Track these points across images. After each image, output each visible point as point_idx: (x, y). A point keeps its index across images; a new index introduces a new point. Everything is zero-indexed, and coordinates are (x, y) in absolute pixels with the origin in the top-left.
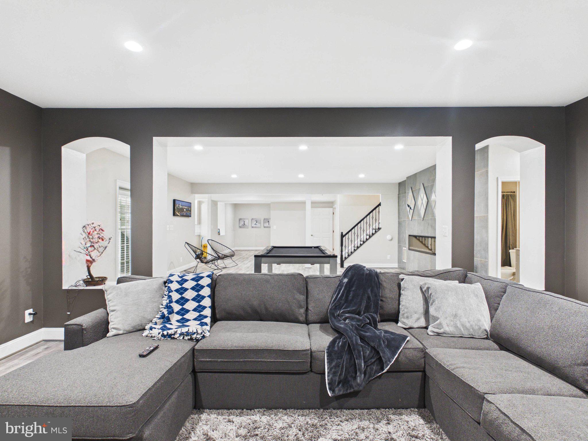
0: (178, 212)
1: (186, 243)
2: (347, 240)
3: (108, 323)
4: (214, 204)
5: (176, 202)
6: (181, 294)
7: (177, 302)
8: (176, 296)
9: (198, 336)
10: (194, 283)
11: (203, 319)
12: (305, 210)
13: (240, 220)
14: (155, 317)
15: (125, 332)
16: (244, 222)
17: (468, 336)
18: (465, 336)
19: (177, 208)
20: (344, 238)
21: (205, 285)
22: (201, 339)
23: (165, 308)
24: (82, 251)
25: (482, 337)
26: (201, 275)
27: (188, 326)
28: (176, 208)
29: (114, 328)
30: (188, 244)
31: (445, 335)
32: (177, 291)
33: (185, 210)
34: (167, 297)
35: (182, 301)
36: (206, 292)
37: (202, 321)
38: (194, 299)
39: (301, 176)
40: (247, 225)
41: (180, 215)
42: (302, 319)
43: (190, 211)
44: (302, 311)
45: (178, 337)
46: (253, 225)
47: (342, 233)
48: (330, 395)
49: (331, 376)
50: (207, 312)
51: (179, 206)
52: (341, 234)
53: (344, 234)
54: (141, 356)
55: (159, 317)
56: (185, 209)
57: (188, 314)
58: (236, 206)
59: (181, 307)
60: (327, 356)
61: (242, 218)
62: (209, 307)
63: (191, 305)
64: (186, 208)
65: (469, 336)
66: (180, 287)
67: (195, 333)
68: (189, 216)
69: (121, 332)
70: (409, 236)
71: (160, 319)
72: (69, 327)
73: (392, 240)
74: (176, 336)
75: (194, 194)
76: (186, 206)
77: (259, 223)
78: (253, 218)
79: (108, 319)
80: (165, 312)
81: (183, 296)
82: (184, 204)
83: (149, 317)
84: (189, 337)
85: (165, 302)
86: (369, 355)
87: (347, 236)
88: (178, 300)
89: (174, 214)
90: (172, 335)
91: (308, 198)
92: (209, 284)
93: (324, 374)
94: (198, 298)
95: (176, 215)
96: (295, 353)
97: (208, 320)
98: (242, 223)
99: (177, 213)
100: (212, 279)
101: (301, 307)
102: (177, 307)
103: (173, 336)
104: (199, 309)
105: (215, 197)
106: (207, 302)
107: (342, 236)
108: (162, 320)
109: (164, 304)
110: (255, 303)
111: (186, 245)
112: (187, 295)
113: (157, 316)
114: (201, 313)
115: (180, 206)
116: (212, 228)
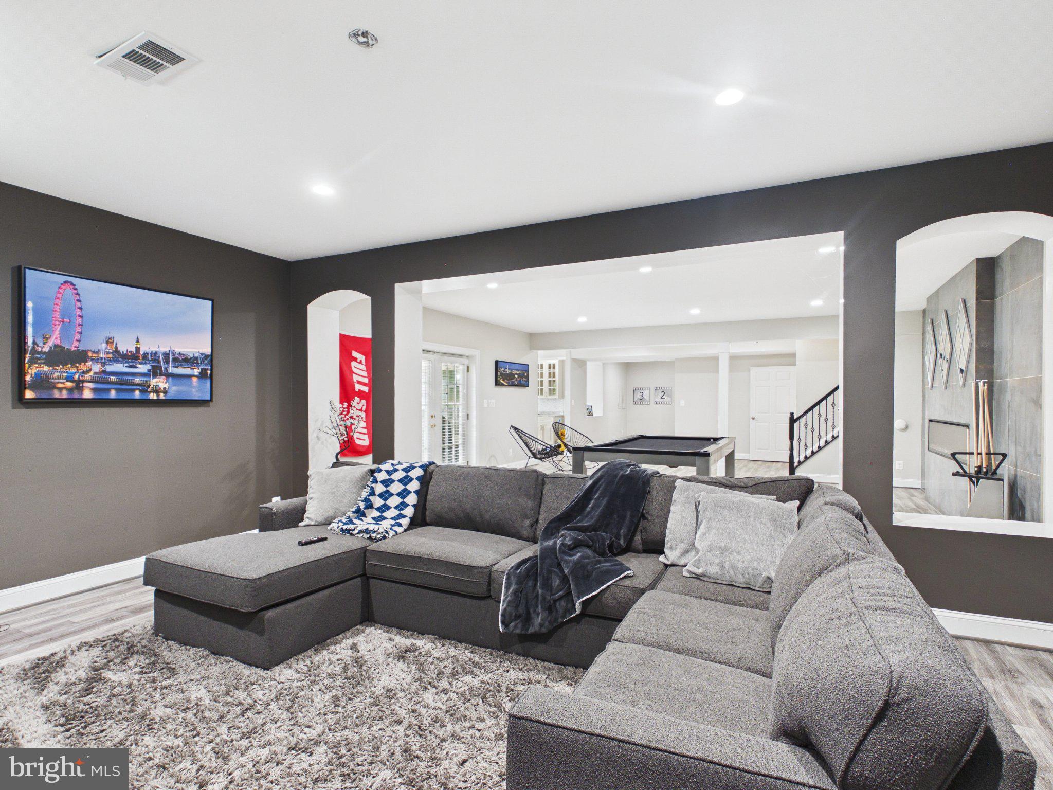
0: (504, 380)
1: (512, 426)
2: (803, 428)
3: (305, 512)
4: (580, 364)
5: (500, 365)
6: (387, 486)
7: (381, 496)
8: (380, 488)
9: (379, 536)
10: (403, 474)
11: (400, 519)
12: (717, 372)
13: (635, 390)
14: (350, 511)
15: (317, 523)
16: (641, 394)
17: (742, 586)
18: (738, 585)
19: (502, 374)
20: (796, 425)
21: (414, 477)
22: (380, 540)
23: (363, 501)
24: (329, 431)
25: (764, 590)
26: (414, 465)
27: (380, 524)
28: (499, 373)
29: (308, 518)
30: (516, 429)
31: (706, 579)
32: (383, 482)
33: (516, 376)
34: (369, 488)
35: (386, 495)
36: (414, 486)
37: (398, 521)
38: (399, 494)
39: (695, 311)
40: (648, 399)
41: (506, 384)
42: (525, 534)
43: (527, 377)
44: (527, 522)
45: (356, 534)
46: (658, 400)
47: (792, 414)
48: (501, 630)
49: (505, 606)
50: (409, 512)
51: (504, 371)
52: (789, 415)
53: (796, 417)
54: (301, 544)
55: (354, 510)
56: (516, 374)
57: (388, 512)
58: (628, 367)
59: (383, 502)
60: (506, 579)
61: (639, 386)
62: (412, 505)
63: (394, 501)
64: (518, 372)
65: (745, 586)
66: (388, 477)
67: (375, 532)
68: (526, 385)
69: (313, 523)
70: (930, 421)
71: (354, 512)
72: (262, 510)
73: (907, 428)
74: (355, 532)
75: (535, 351)
76: (519, 370)
77: (668, 396)
78: (658, 386)
79: (305, 507)
80: (362, 506)
81: (388, 489)
82: (513, 366)
83: (343, 509)
84: (368, 536)
85: (364, 494)
86: (558, 585)
87: (803, 420)
88: (381, 493)
89: (497, 383)
90: (351, 530)
91: (724, 349)
92: (419, 477)
93: (500, 602)
94: (403, 494)
95: (499, 385)
96: (469, 568)
97: (405, 522)
98: (638, 396)
99: (501, 381)
100: (425, 471)
101: (526, 517)
102: (378, 502)
103: (351, 532)
104: (402, 506)
105: (579, 353)
106: (412, 499)
107: (793, 420)
108: (356, 515)
109: (362, 497)
110: (468, 506)
111: (512, 430)
112: (392, 488)
113: (351, 510)
114: (402, 512)
115: (507, 370)
116: (573, 404)
